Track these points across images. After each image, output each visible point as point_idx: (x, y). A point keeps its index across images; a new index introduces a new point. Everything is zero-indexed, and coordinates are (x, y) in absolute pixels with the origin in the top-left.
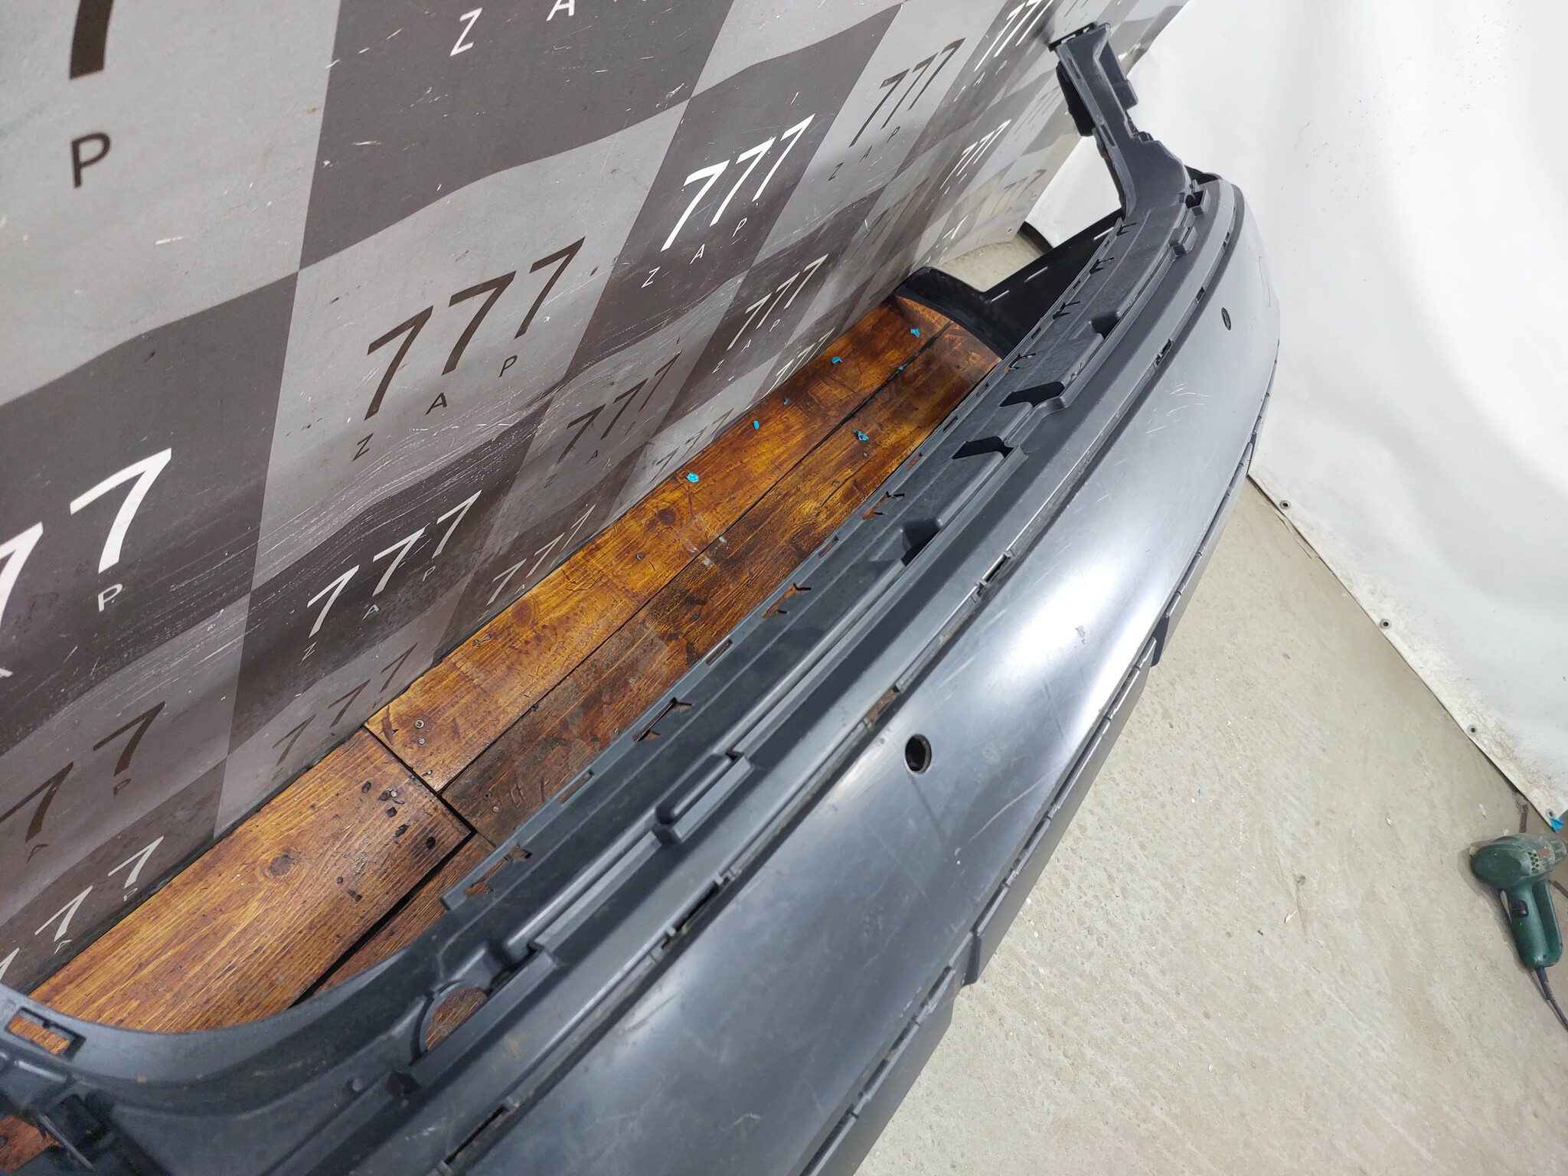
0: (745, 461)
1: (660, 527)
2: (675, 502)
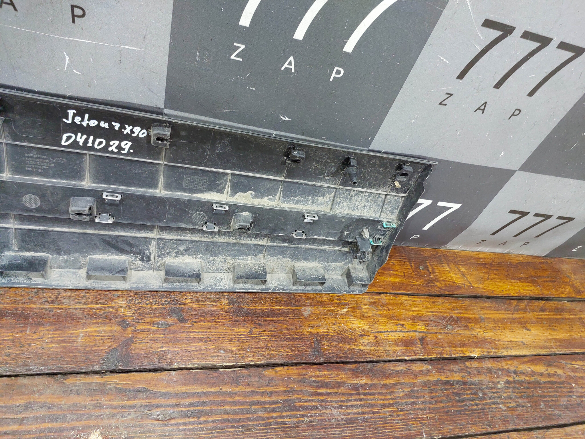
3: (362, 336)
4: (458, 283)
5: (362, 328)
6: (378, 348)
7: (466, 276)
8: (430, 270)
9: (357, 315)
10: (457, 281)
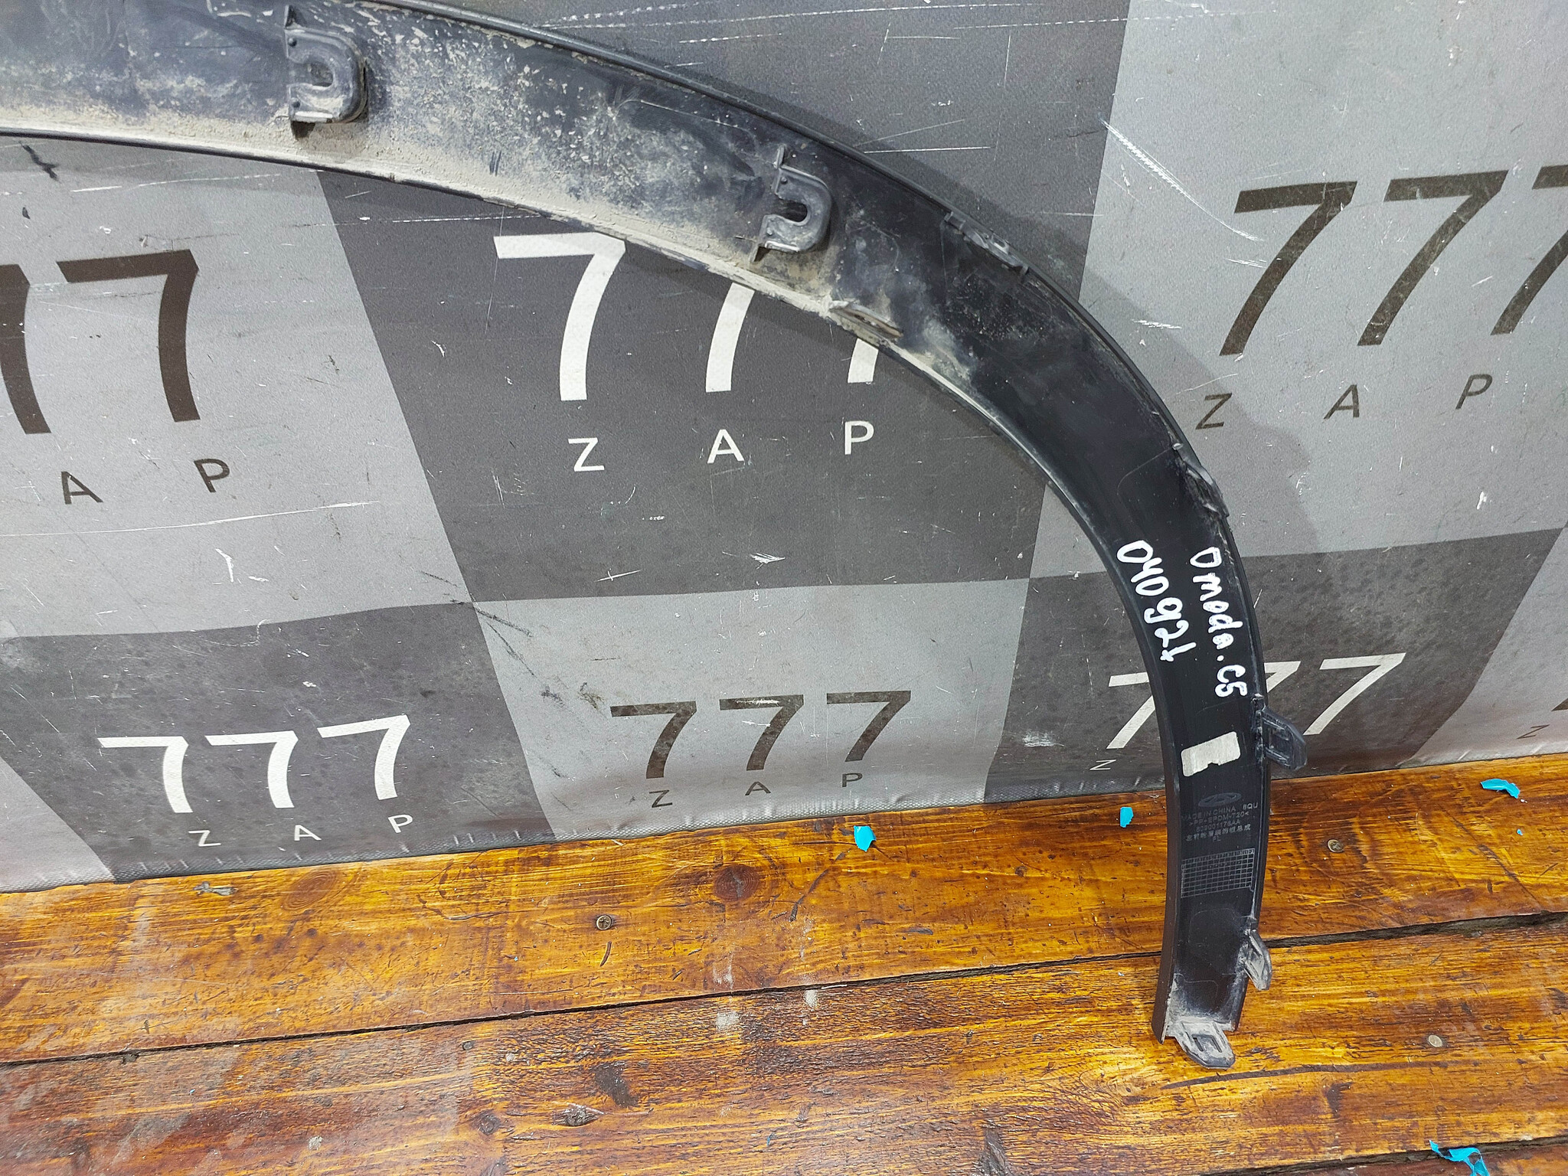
0: (1032, 874)
1: (704, 892)
2: (784, 865)
3: (1134, 1100)
4: (1464, 881)
5: (1135, 1075)
6: (1188, 1136)
7: (1494, 849)
8: (1364, 848)
9: (1118, 1032)
10: (1462, 873)
